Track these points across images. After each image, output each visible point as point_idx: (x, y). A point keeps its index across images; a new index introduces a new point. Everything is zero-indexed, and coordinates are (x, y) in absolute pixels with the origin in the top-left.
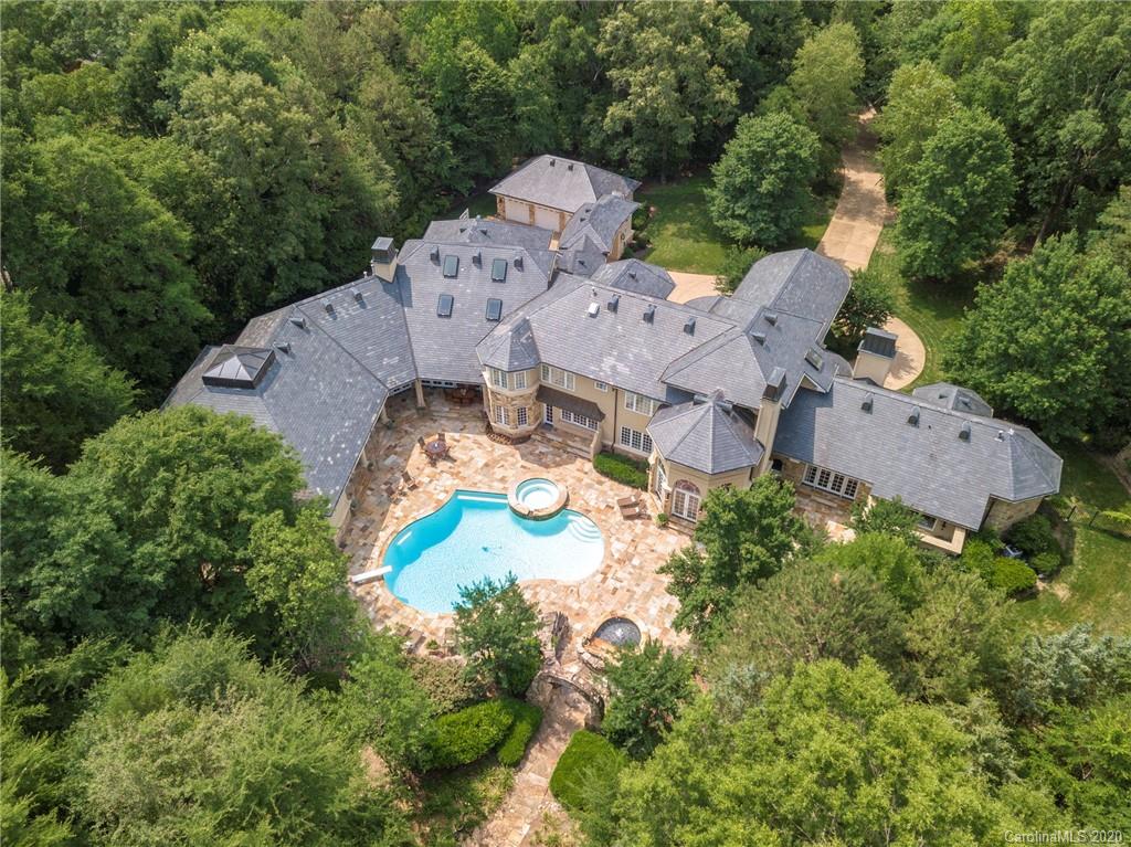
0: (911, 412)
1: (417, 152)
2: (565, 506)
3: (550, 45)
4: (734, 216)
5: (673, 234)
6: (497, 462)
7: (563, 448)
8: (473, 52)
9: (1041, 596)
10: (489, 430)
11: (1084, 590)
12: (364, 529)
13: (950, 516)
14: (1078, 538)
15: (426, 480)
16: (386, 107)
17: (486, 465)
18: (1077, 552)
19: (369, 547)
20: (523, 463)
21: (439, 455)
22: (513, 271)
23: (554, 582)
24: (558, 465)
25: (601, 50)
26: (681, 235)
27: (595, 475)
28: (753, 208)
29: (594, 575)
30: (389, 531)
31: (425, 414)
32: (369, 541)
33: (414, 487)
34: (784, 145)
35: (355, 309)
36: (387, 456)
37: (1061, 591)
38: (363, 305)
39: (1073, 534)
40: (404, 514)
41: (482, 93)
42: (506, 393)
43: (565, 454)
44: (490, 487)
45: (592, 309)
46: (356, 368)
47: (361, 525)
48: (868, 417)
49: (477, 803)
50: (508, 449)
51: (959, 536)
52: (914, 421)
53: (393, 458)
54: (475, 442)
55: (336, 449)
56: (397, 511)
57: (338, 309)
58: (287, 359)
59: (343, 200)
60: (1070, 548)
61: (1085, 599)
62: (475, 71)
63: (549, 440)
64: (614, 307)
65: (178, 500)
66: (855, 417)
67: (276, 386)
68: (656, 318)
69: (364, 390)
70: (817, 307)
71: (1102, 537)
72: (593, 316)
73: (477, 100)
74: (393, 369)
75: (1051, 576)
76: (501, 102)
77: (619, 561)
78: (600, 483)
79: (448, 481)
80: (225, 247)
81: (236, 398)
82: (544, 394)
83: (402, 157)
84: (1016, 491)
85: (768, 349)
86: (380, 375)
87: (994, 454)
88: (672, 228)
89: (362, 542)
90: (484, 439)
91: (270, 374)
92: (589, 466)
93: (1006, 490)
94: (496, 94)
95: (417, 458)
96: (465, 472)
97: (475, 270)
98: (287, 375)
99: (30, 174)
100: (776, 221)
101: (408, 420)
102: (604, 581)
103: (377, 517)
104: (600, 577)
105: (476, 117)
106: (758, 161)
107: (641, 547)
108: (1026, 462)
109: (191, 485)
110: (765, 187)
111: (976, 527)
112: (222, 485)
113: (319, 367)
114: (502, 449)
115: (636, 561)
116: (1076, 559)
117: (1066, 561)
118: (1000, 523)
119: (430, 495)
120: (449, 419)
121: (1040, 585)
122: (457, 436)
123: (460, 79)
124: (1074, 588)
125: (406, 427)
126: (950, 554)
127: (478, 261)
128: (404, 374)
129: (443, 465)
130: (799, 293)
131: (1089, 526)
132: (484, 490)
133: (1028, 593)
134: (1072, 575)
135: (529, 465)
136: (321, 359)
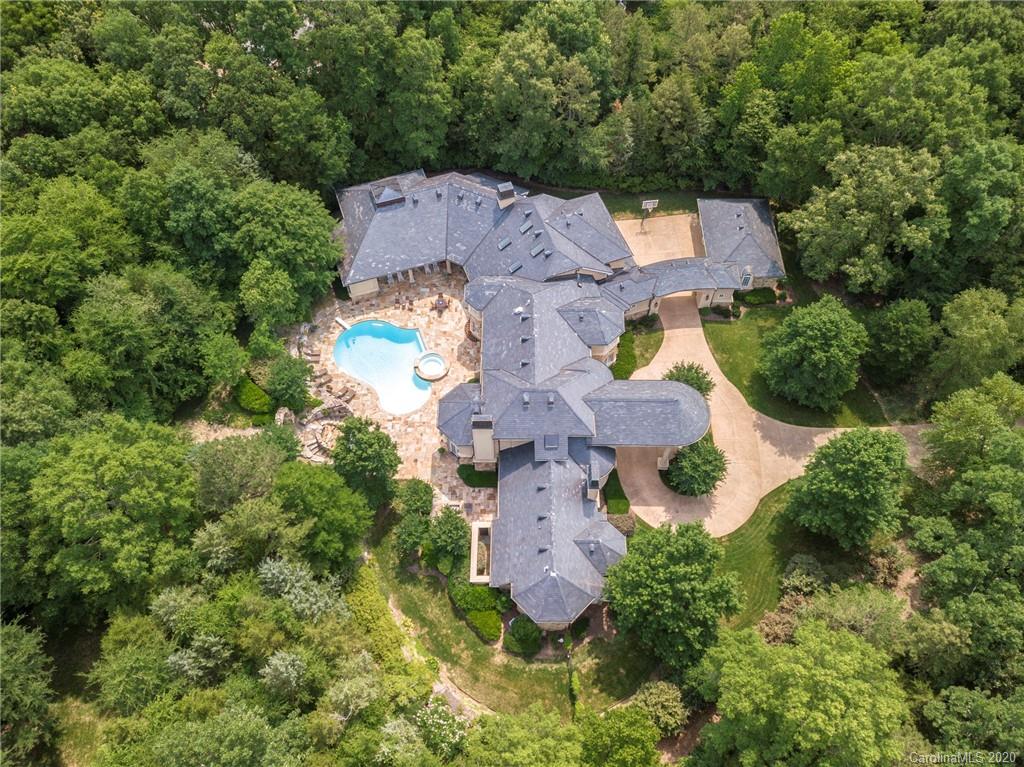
0: (544, 512)
2: (433, 381)
6: (450, 335)
9: (488, 647)
11: (507, 672)
12: (372, 305)
13: (493, 567)
14: (555, 666)
15: (419, 312)
17: (445, 333)
18: (542, 666)
19: (362, 312)
20: (456, 348)
22: (542, 257)
23: (378, 399)
24: (464, 364)
26: (764, 332)
29: (390, 415)
30: (376, 316)
33: (411, 310)
35: (471, 208)
36: (427, 287)
37: (500, 659)
38: (476, 210)
39: (557, 662)
40: (393, 316)
41: (744, 135)
43: (473, 363)
44: (429, 342)
45: (518, 310)
46: (443, 236)
47: (374, 302)
50: (463, 336)
51: (484, 579)
52: (540, 518)
53: (428, 290)
54: (460, 319)
55: (382, 263)
56: (391, 311)
57: (465, 201)
58: (411, 205)
60: (543, 661)
61: (499, 673)
64: (523, 319)
67: (389, 214)
68: (525, 344)
69: (431, 248)
72: (515, 314)
74: (459, 252)
75: (507, 649)
77: (406, 423)
79: (422, 321)
86: (450, 248)
87: (535, 572)
88: (770, 323)
89: (363, 309)
90: (464, 321)
91: (393, 206)
92: (470, 379)
96: (434, 326)
97: (532, 239)
98: (400, 213)
102: (389, 421)
103: (382, 306)
104: (391, 418)
107: (422, 428)
108: (540, 593)
111: (493, 586)
113: (422, 221)
114: (462, 334)
115: (410, 430)
116: (535, 666)
117: (528, 659)
119: (409, 319)
121: (499, 646)
122: (460, 308)
124: (507, 666)
126: (469, 578)
127: (538, 236)
128: (460, 258)
129: (435, 314)
132: (425, 341)
133: (488, 641)
134: (517, 663)
135: (456, 351)
136: (429, 218)
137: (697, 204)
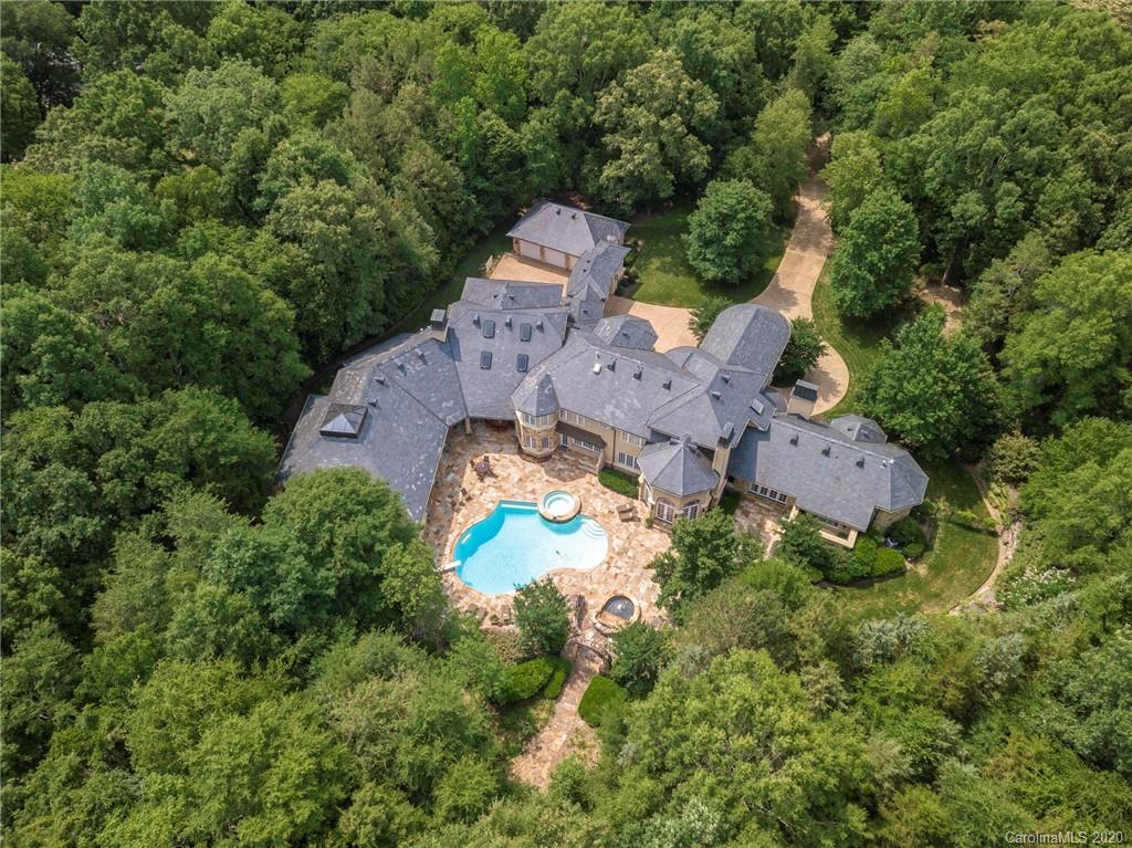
0: (824, 447)
1: (448, 208)
2: (579, 512)
3: (553, 113)
4: (704, 259)
5: (658, 269)
6: (527, 477)
7: (576, 465)
8: (492, 121)
9: (908, 574)
10: (520, 451)
11: (937, 569)
12: (437, 533)
13: (848, 521)
14: (940, 530)
15: (478, 493)
16: (425, 178)
17: (520, 480)
18: (937, 540)
19: (442, 546)
20: (546, 477)
21: (485, 472)
22: (536, 333)
23: (574, 570)
24: (573, 479)
25: (597, 118)
26: (664, 269)
27: (600, 486)
28: (720, 255)
29: (601, 565)
30: (456, 532)
31: (472, 438)
32: (442, 542)
33: (469, 499)
34: (743, 210)
35: (419, 366)
36: (448, 474)
37: (922, 570)
38: (425, 362)
39: (936, 527)
40: (464, 520)
41: (501, 155)
42: (533, 427)
43: (576, 471)
44: (525, 498)
45: (597, 369)
46: (424, 412)
47: (435, 529)
48: (794, 449)
49: (532, 722)
50: (535, 466)
51: (853, 535)
52: (826, 453)
53: (452, 475)
54: (511, 461)
55: (417, 479)
56: (459, 517)
57: (408, 366)
58: (375, 411)
59: (396, 262)
60: (933, 538)
61: (937, 575)
62: (494, 137)
63: (565, 459)
64: (612, 368)
65: (339, 541)
66: (787, 448)
67: (371, 434)
68: (644, 376)
69: (430, 429)
70: (762, 358)
71: (956, 529)
72: (597, 374)
73: (496, 160)
74: (451, 410)
75: (916, 559)
76: (518, 161)
77: (619, 554)
78: (604, 493)
79: (493, 493)
81: (344, 445)
82: (561, 427)
83: (437, 213)
84: (892, 503)
85: (723, 403)
86: (440, 415)
87: (879, 478)
88: (656, 263)
89: (436, 542)
90: (517, 458)
91: (366, 425)
92: (595, 479)
93: (885, 502)
94: (511, 155)
95: (470, 475)
96: (505, 486)
97: (507, 332)
98: (377, 424)
99: (197, 296)
100: (739, 265)
101: (461, 443)
102: (608, 568)
103: (445, 524)
104: (606, 566)
105: (496, 173)
106: (724, 220)
107: (634, 543)
108: (901, 483)
109: (344, 530)
110: (729, 241)
111: (864, 529)
112: (363, 528)
113: (397, 415)
114: (531, 467)
115: (630, 554)
116: (936, 546)
117: (928, 547)
118: (884, 523)
119: (482, 505)
120: (490, 442)
121: (909, 566)
122: (497, 456)
123: (485, 143)
124: (931, 567)
125: (459, 450)
126: (846, 548)
127: (509, 325)
128: (457, 414)
129: (489, 480)
131: (948, 520)
132: (520, 500)
133: (899, 572)
134: (931, 558)
135: (551, 479)
136: (399, 408)
137: (511, 239)
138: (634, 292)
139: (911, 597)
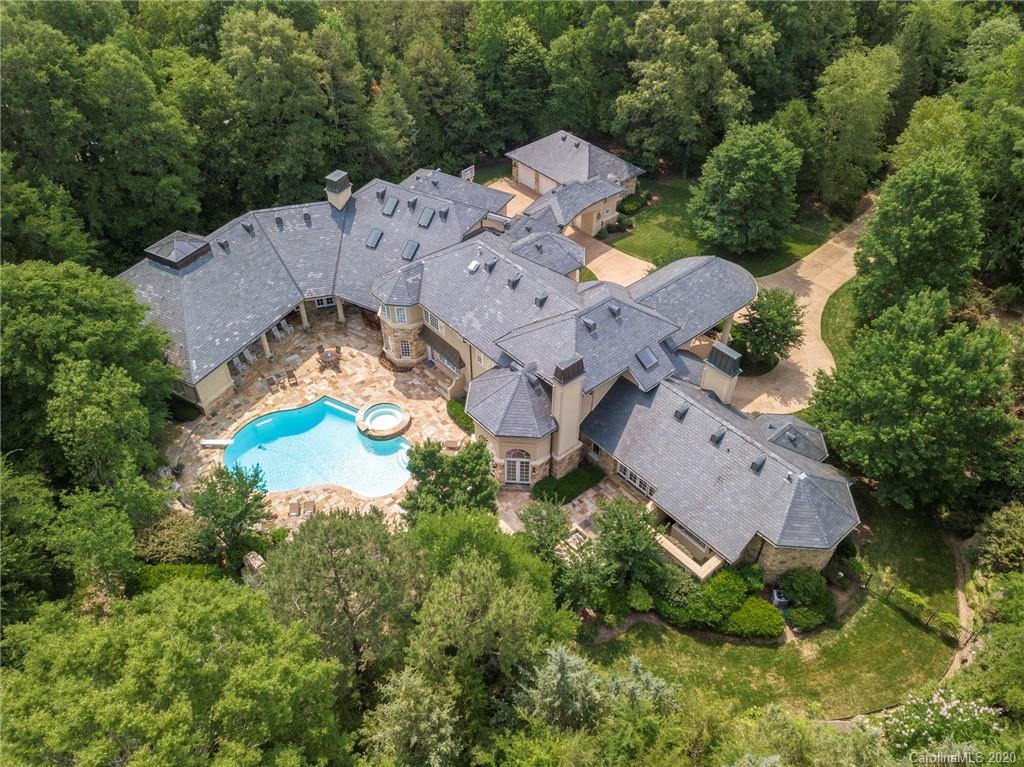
0: (715, 431)
1: (448, 109)
2: (401, 433)
3: (589, 31)
4: (706, 218)
5: (659, 225)
6: (372, 381)
7: (432, 384)
8: (518, 29)
9: (783, 649)
10: (383, 355)
11: (832, 658)
12: (237, 406)
13: (712, 540)
14: (865, 608)
15: (307, 381)
16: (422, 65)
17: (363, 382)
18: (854, 620)
19: (231, 420)
20: (393, 388)
21: (332, 363)
22: (438, 220)
23: (350, 492)
24: (419, 398)
25: (631, 40)
27: (445, 415)
28: (723, 212)
29: (386, 497)
30: (254, 413)
31: (342, 328)
32: (234, 417)
33: (296, 384)
34: (759, 156)
35: (301, 226)
36: (292, 354)
37: (809, 650)
38: (309, 224)
39: (862, 602)
40: (280, 401)
41: (518, 66)
43: (431, 391)
44: (353, 401)
45: (472, 266)
46: (283, 274)
47: (237, 403)
48: (676, 424)
50: (388, 374)
51: (714, 563)
52: (717, 440)
53: (296, 356)
54: (367, 362)
55: (226, 335)
56: (270, 399)
57: (287, 223)
58: (222, 253)
59: (353, 137)
60: (848, 614)
61: (827, 667)
62: (515, 45)
63: (425, 376)
64: (491, 268)
66: (667, 421)
67: (200, 272)
68: (520, 286)
69: (279, 294)
70: (694, 313)
71: (892, 615)
72: (472, 273)
73: (514, 70)
74: (316, 283)
75: (806, 632)
76: (536, 77)
78: (444, 423)
79: (323, 387)
80: (228, 155)
81: (164, 273)
82: (425, 334)
83: (431, 110)
84: (783, 534)
85: (595, 337)
86: (301, 285)
87: (776, 494)
88: (662, 219)
89: (229, 415)
90: (375, 361)
91: (199, 261)
92: (444, 406)
93: (773, 532)
94: (529, 69)
95: (314, 361)
96: (342, 383)
97: (408, 213)
101: (326, 330)
103: (252, 399)
105: (512, 87)
106: (733, 167)
108: (806, 510)
110: (733, 193)
111: (733, 558)
113: (248, 266)
114: (385, 373)
116: (848, 626)
117: (832, 622)
118: (772, 563)
119: (303, 393)
120: (358, 337)
121: (790, 637)
122: (355, 352)
123: (500, 51)
124: (824, 652)
125: (321, 335)
126: (696, 579)
127: (413, 205)
128: (322, 289)
129: (329, 373)
130: (678, 295)
131: (885, 599)
132: (347, 402)
133: (772, 640)
134: (830, 639)
135: (395, 391)
136: (253, 260)
137: (511, 160)
138: (617, 240)
139: (771, 681)
